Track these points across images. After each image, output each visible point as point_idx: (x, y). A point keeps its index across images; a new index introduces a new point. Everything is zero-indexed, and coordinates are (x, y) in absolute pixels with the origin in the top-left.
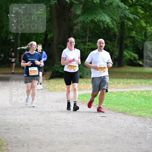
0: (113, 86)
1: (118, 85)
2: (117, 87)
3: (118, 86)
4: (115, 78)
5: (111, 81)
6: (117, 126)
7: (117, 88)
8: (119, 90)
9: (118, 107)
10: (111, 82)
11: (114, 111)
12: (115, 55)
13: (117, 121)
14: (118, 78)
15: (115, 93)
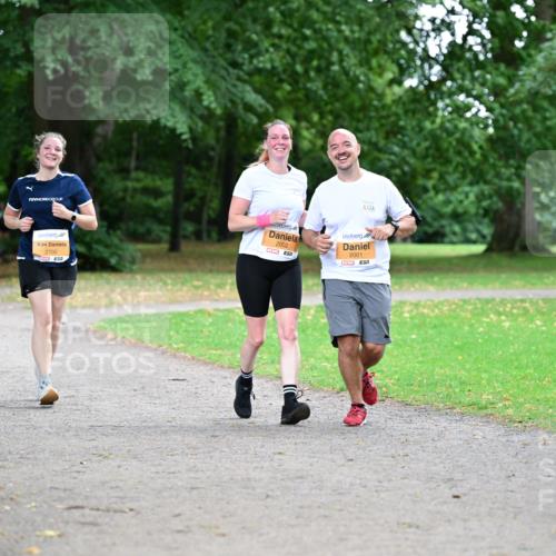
0: (206, 293)
1: (219, 291)
2: (216, 297)
3: (217, 294)
4: (211, 271)
5: (198, 280)
6: (217, 408)
7: (217, 300)
8: (222, 306)
9: (219, 352)
10: (200, 283)
11: (206, 363)
12: (209, 208)
13: (215, 391)
14: (219, 271)
15: (210, 315)
